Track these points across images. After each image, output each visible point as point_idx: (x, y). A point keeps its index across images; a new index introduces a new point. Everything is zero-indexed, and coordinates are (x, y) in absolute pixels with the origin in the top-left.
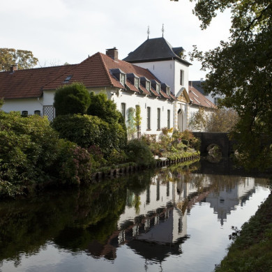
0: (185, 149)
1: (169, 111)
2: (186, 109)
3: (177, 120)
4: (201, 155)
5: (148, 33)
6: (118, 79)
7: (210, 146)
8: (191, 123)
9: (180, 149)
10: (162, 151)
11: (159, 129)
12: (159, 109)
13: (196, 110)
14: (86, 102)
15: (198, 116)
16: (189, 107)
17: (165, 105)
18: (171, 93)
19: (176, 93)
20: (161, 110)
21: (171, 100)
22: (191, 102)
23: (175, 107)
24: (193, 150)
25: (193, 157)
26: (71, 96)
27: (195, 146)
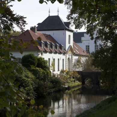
0: (74, 81)
1: (63, 59)
2: (72, 58)
3: (67, 65)
4: (82, 84)
5: (49, 12)
6: (41, 46)
7: (86, 79)
8: (75, 65)
9: (72, 81)
10: (64, 83)
11: (59, 70)
12: (59, 59)
13: (77, 57)
14: (36, 62)
15: (78, 61)
16: (73, 56)
17: (62, 57)
18: (64, 49)
19: (67, 49)
20: (60, 59)
21: (64, 54)
22: (74, 53)
23: (66, 57)
24: (78, 81)
25: (78, 86)
26: (30, 59)
27: (78, 80)
